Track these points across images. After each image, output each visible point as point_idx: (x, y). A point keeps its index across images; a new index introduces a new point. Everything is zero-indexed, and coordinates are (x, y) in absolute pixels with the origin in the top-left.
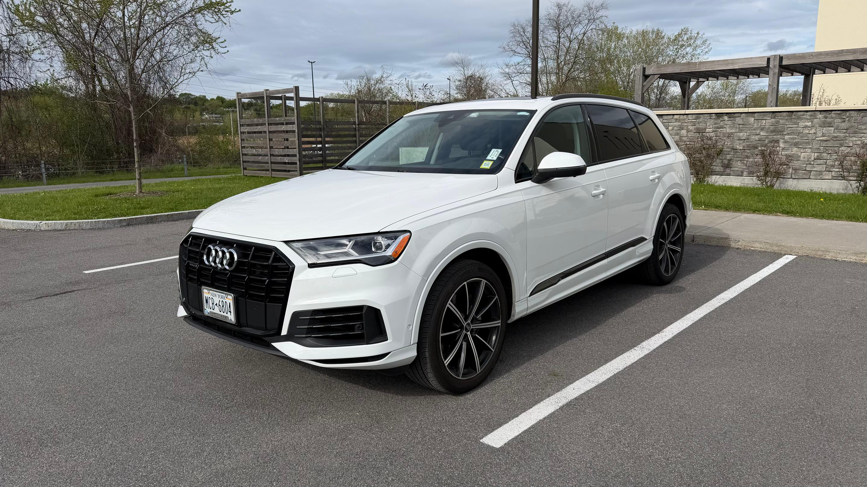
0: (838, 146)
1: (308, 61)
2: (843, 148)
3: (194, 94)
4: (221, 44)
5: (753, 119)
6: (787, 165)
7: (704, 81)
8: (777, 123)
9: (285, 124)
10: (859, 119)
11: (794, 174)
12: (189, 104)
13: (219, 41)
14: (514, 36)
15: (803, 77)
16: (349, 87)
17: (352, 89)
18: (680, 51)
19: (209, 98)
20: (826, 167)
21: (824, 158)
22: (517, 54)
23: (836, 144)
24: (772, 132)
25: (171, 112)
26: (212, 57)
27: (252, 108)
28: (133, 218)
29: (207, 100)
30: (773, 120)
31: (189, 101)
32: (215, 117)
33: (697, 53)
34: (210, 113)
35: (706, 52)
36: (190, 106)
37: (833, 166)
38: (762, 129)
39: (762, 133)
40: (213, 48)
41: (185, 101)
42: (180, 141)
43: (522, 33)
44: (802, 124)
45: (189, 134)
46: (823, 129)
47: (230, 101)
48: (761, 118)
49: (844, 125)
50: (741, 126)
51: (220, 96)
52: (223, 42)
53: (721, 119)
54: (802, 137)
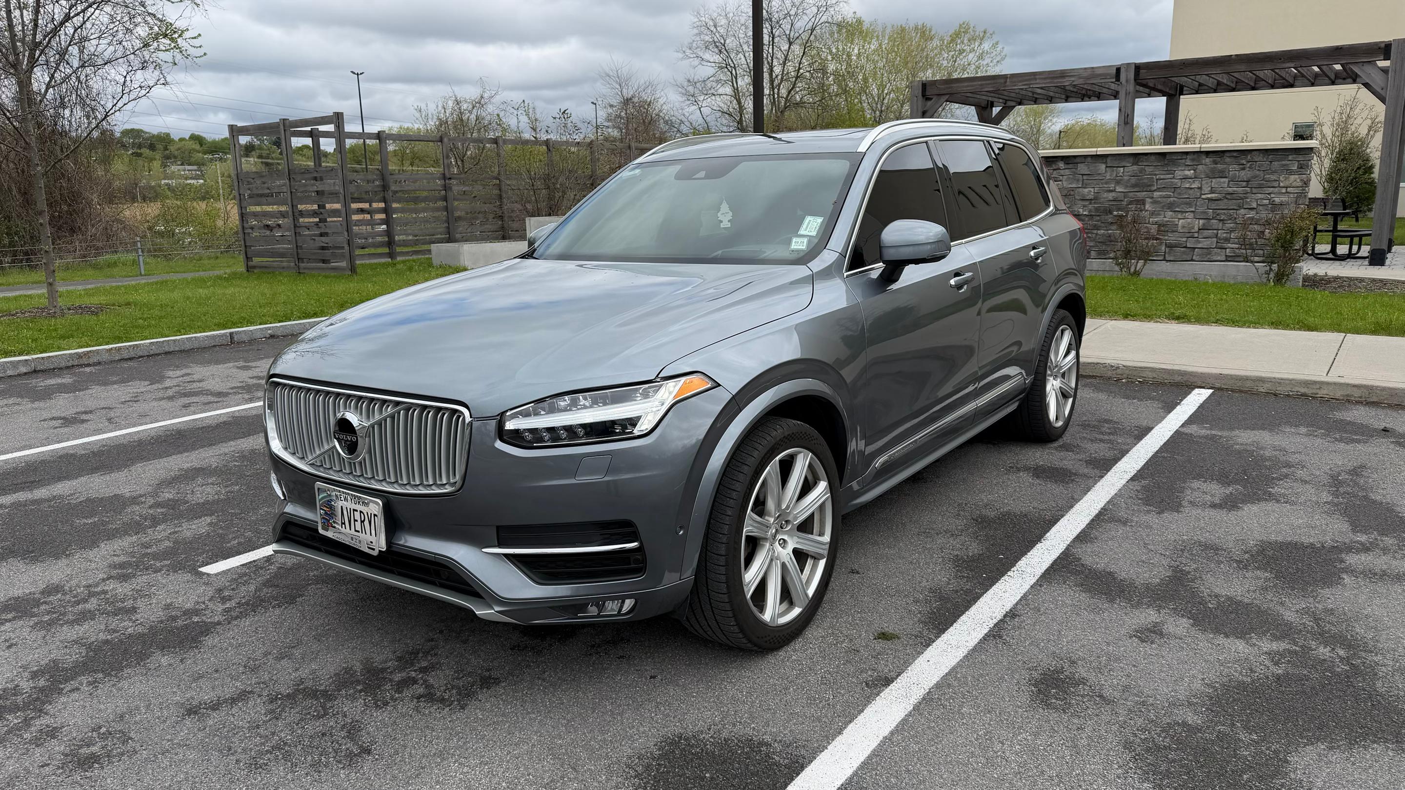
0: (1235, 207)
1: (352, 72)
2: (1242, 211)
3: (148, 131)
4: (192, 40)
5: (1104, 166)
6: (1157, 239)
7: (1014, 107)
8: (1141, 172)
9: (318, 179)
10: (1265, 165)
11: (1169, 253)
12: (140, 146)
13: (187, 35)
14: (700, 34)
15: (1165, 98)
16: (423, 116)
17: (430, 120)
18: (958, 59)
19: (176, 136)
20: (1217, 242)
21: (1214, 227)
22: (705, 63)
23: (1232, 204)
24: (1134, 186)
25: (106, 161)
26: (175, 64)
27: (253, 153)
28: (43, 358)
29: (173, 140)
30: (1135, 167)
31: (140, 143)
32: (188, 170)
33: (985, 63)
34: (179, 163)
35: (998, 62)
36: (142, 151)
37: (1227, 240)
38: (1118, 183)
39: (1119, 189)
40: (177, 47)
41: (133, 143)
42: (127, 213)
43: (712, 28)
44: (1179, 173)
45: (144, 199)
46: (1212, 182)
47: (214, 142)
48: (1116, 164)
49: (1244, 174)
50: (1085, 177)
51: (197, 133)
52: (195, 38)
53: (1054, 167)
54: (1180, 194)
